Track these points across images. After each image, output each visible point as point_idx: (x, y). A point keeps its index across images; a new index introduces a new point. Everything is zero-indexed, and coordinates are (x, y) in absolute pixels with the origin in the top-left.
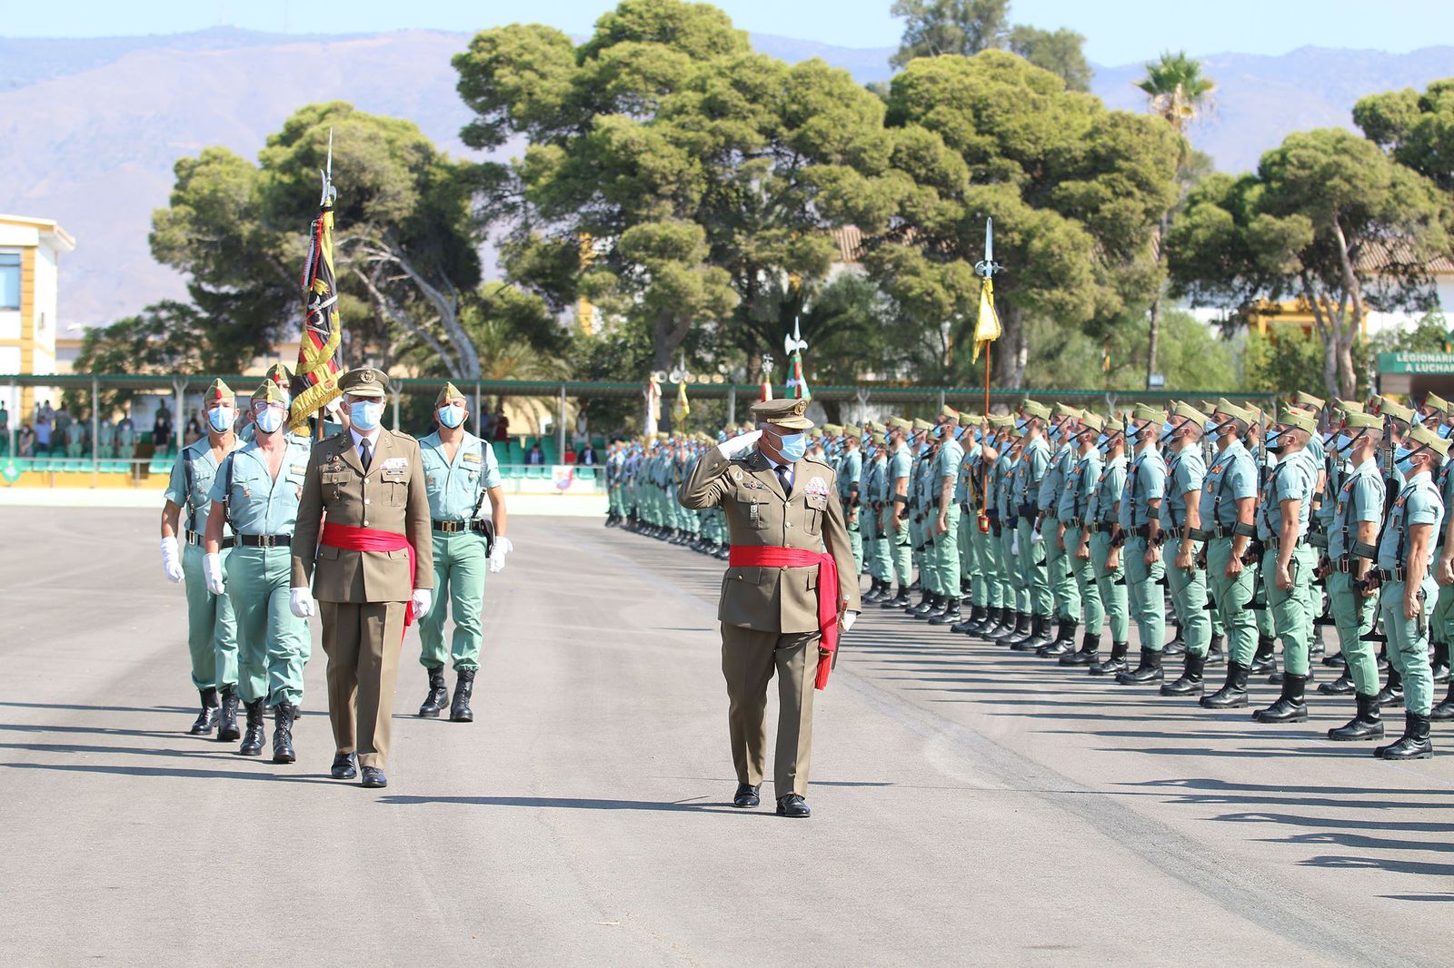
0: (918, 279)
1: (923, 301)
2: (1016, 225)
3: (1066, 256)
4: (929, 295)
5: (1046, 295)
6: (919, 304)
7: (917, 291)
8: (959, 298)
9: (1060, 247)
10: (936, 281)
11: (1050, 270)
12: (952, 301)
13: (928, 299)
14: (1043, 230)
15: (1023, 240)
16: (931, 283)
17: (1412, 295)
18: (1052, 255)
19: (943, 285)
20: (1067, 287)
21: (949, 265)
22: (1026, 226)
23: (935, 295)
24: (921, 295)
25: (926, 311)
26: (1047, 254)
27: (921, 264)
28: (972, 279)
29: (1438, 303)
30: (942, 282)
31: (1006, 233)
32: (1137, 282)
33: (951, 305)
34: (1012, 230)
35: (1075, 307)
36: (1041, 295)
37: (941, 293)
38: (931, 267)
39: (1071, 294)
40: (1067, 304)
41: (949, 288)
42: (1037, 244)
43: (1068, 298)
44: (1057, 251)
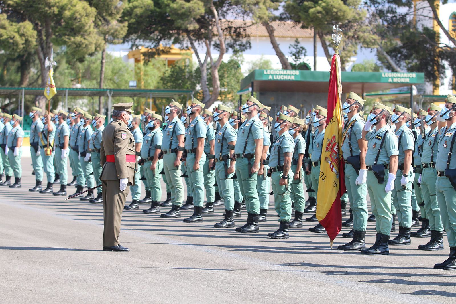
0: (5, 31)
1: (8, 42)
2: (56, 3)
3: (83, 19)
4: (11, 38)
5: (72, 39)
6: (6, 43)
7: (5, 37)
8: (27, 41)
9: (80, 14)
10: (16, 32)
11: (74, 26)
12: (23, 42)
13: (11, 41)
14: (69, 6)
15: (59, 11)
16: (12, 33)
17: (238, 43)
18: (76, 19)
19: (19, 34)
20: (82, 36)
21: (21, 24)
22: (61, 4)
23: (15, 39)
24: (7, 39)
25: (9, 47)
26: (73, 18)
27: (6, 23)
28: (32, 31)
29: (250, 47)
30: (18, 32)
31: (50, 8)
32: (112, 34)
33: (23, 44)
34: (53, 6)
35: (86, 45)
36: (70, 39)
37: (17, 38)
38: (12, 25)
39: (85, 39)
40: (83, 44)
41: (22, 35)
42: (67, 13)
43: (83, 41)
44: (78, 17)
